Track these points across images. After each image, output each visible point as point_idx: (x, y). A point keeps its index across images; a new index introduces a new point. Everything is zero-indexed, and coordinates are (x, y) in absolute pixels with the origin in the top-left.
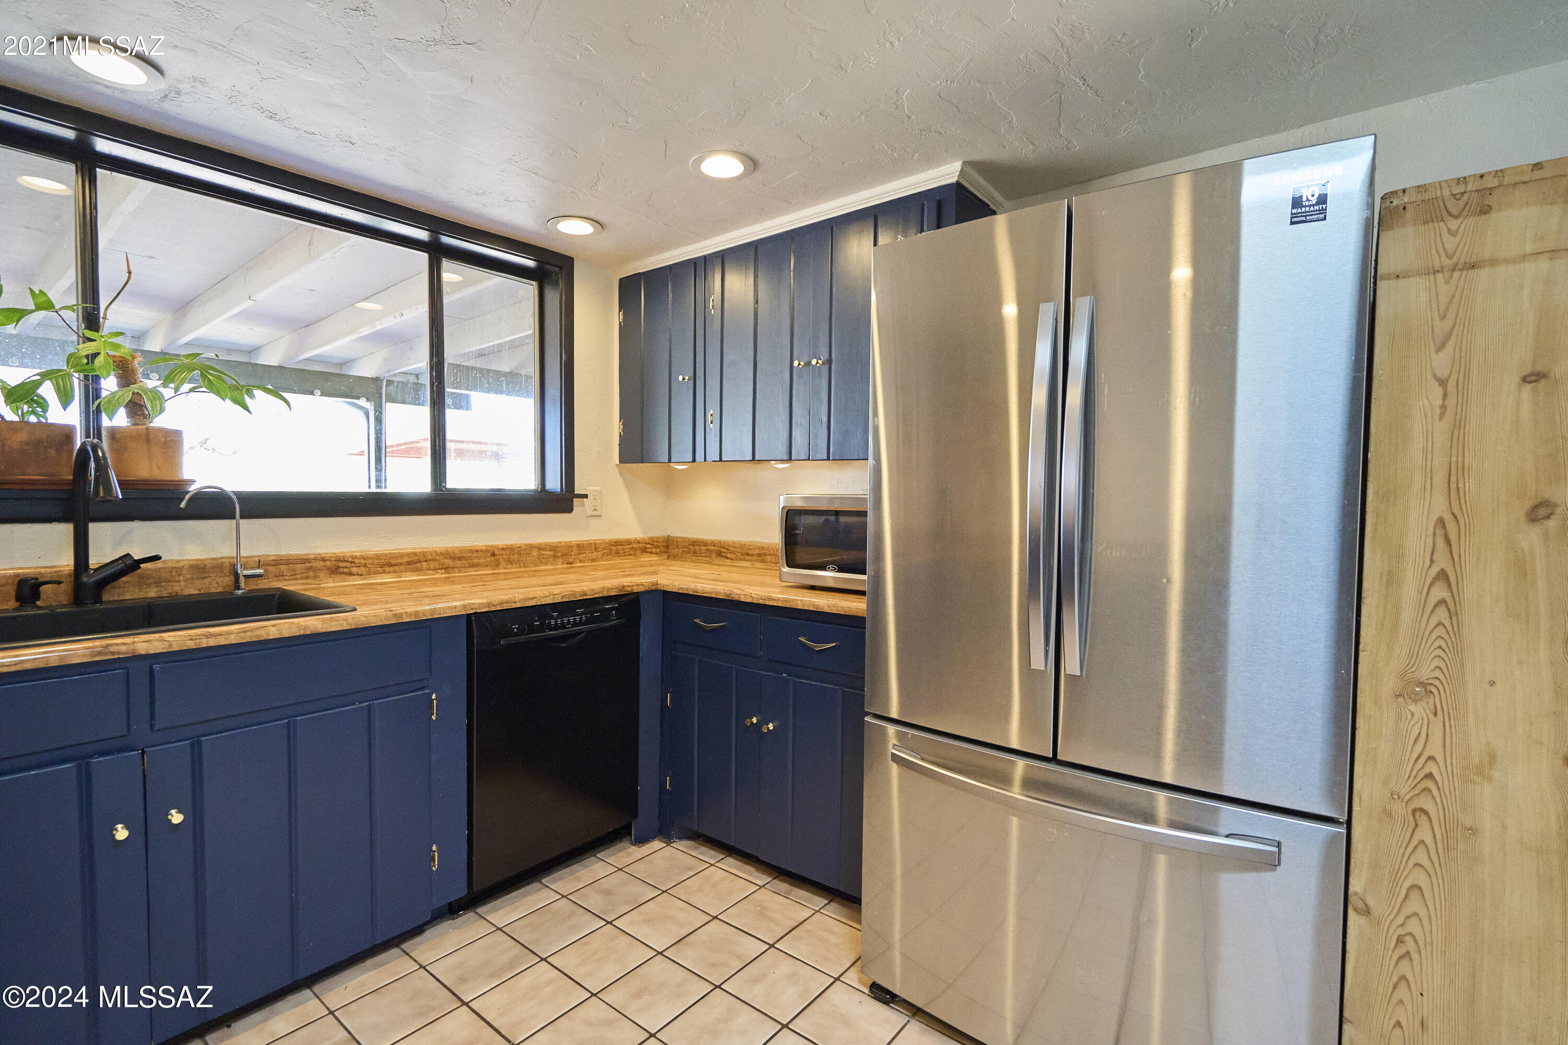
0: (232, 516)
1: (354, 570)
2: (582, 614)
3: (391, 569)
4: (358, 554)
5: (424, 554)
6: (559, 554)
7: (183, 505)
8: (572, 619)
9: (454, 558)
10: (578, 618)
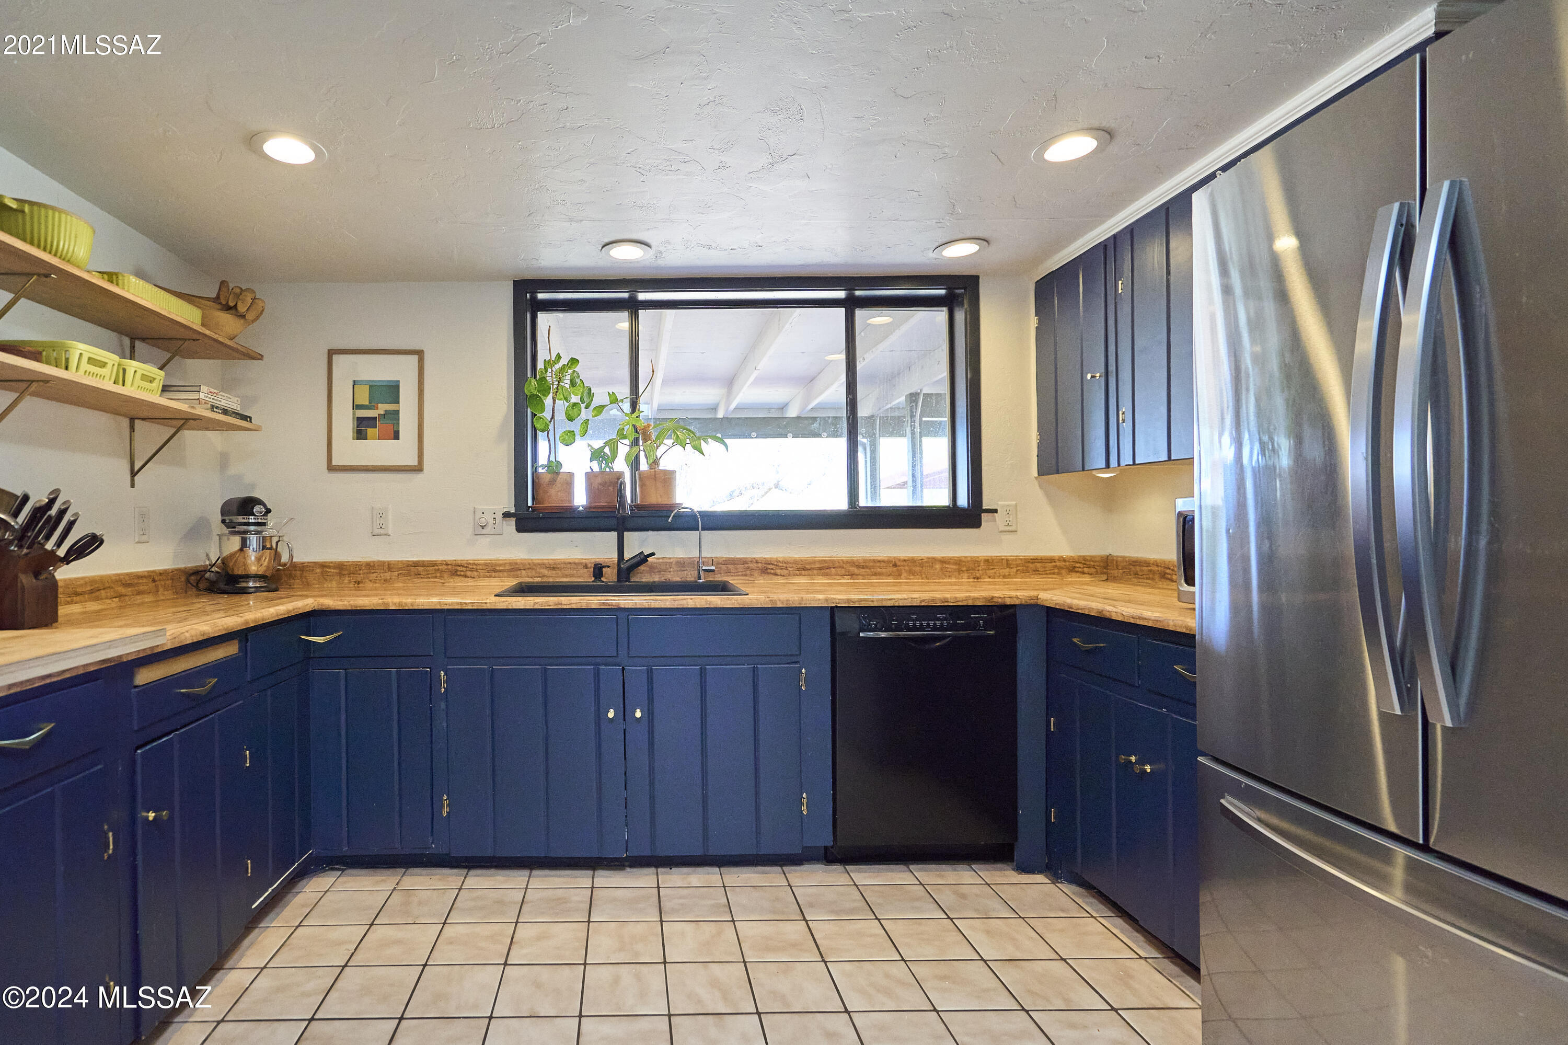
0: (698, 530)
1: (778, 572)
2: (945, 619)
3: (806, 573)
4: (781, 560)
5: (833, 561)
6: (964, 569)
7: (670, 520)
8: (931, 623)
9: (858, 567)
10: (938, 623)
